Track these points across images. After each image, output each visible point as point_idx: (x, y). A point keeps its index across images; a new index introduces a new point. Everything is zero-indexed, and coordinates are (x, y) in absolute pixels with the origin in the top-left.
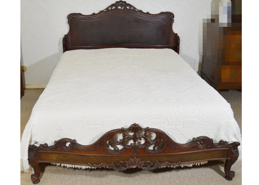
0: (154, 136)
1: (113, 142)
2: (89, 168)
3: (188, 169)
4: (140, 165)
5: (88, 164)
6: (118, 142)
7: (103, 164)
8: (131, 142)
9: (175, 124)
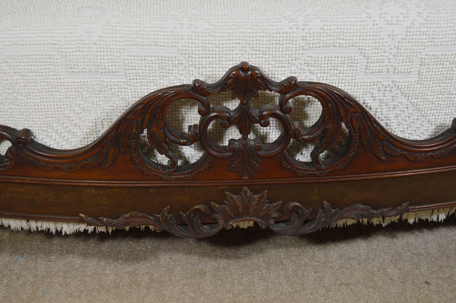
0: (315, 111)
1: (165, 134)
2: (86, 231)
3: (425, 231)
4: (266, 217)
5: (82, 215)
6: (183, 135)
7: (131, 217)
8: (233, 134)
9: (391, 69)
